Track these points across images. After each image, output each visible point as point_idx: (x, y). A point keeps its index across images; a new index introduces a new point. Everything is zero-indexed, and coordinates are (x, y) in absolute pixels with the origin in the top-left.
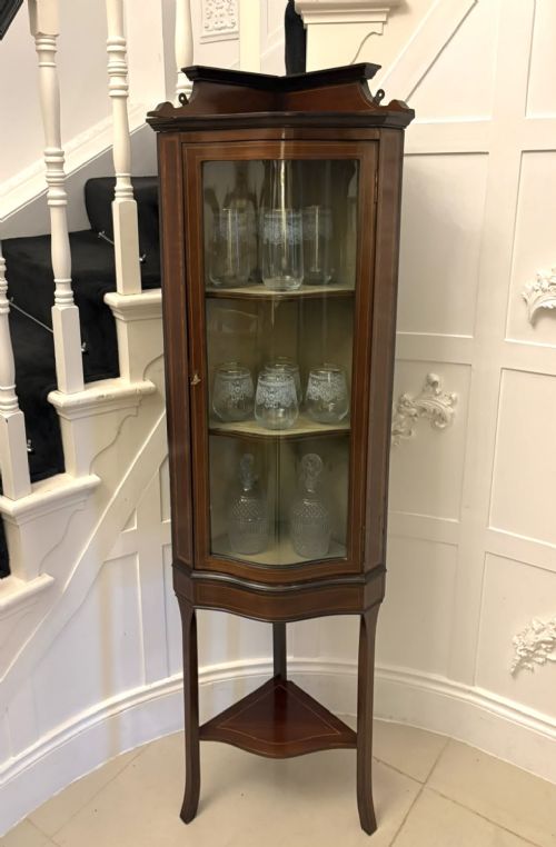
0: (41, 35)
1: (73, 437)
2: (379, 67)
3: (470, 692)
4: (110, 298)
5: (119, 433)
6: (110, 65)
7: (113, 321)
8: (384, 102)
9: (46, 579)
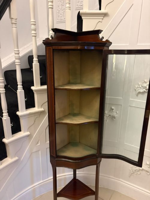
0: (12, 19)
1: (23, 123)
2: (102, 31)
4: (32, 88)
5: (35, 121)
6: (32, 27)
7: (33, 94)
8: (104, 40)
9: (17, 158)
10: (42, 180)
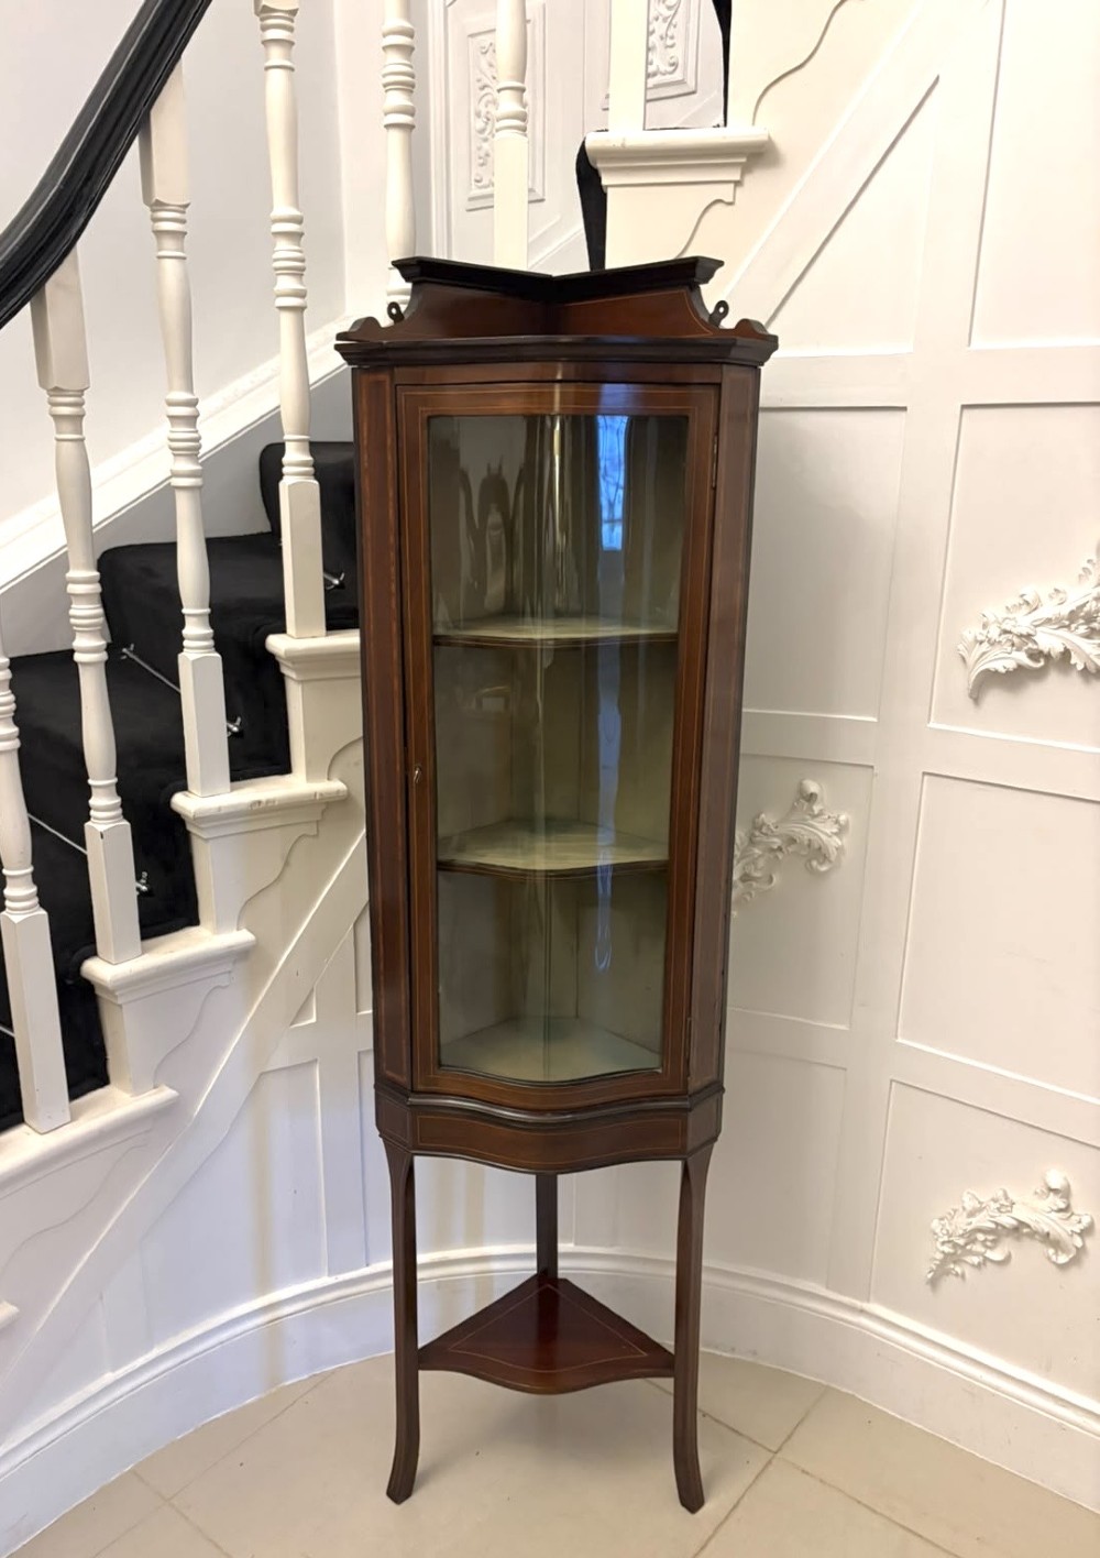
0: (158, 205)
1: (212, 867)
2: (721, 264)
3: (862, 1312)
4: (276, 643)
5: (287, 864)
6: (275, 256)
7: (280, 681)
8: (728, 323)
9: (166, 1093)
10: (331, 1273)
